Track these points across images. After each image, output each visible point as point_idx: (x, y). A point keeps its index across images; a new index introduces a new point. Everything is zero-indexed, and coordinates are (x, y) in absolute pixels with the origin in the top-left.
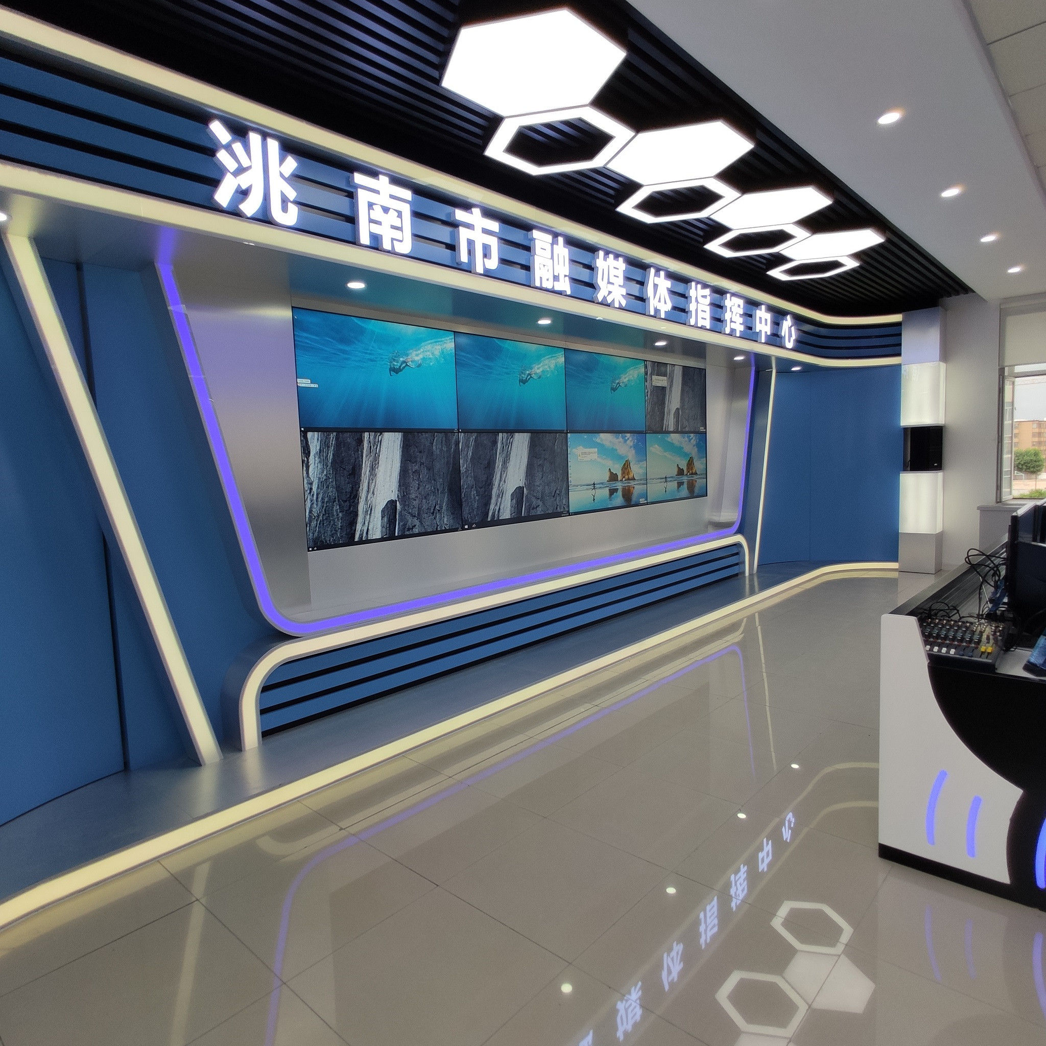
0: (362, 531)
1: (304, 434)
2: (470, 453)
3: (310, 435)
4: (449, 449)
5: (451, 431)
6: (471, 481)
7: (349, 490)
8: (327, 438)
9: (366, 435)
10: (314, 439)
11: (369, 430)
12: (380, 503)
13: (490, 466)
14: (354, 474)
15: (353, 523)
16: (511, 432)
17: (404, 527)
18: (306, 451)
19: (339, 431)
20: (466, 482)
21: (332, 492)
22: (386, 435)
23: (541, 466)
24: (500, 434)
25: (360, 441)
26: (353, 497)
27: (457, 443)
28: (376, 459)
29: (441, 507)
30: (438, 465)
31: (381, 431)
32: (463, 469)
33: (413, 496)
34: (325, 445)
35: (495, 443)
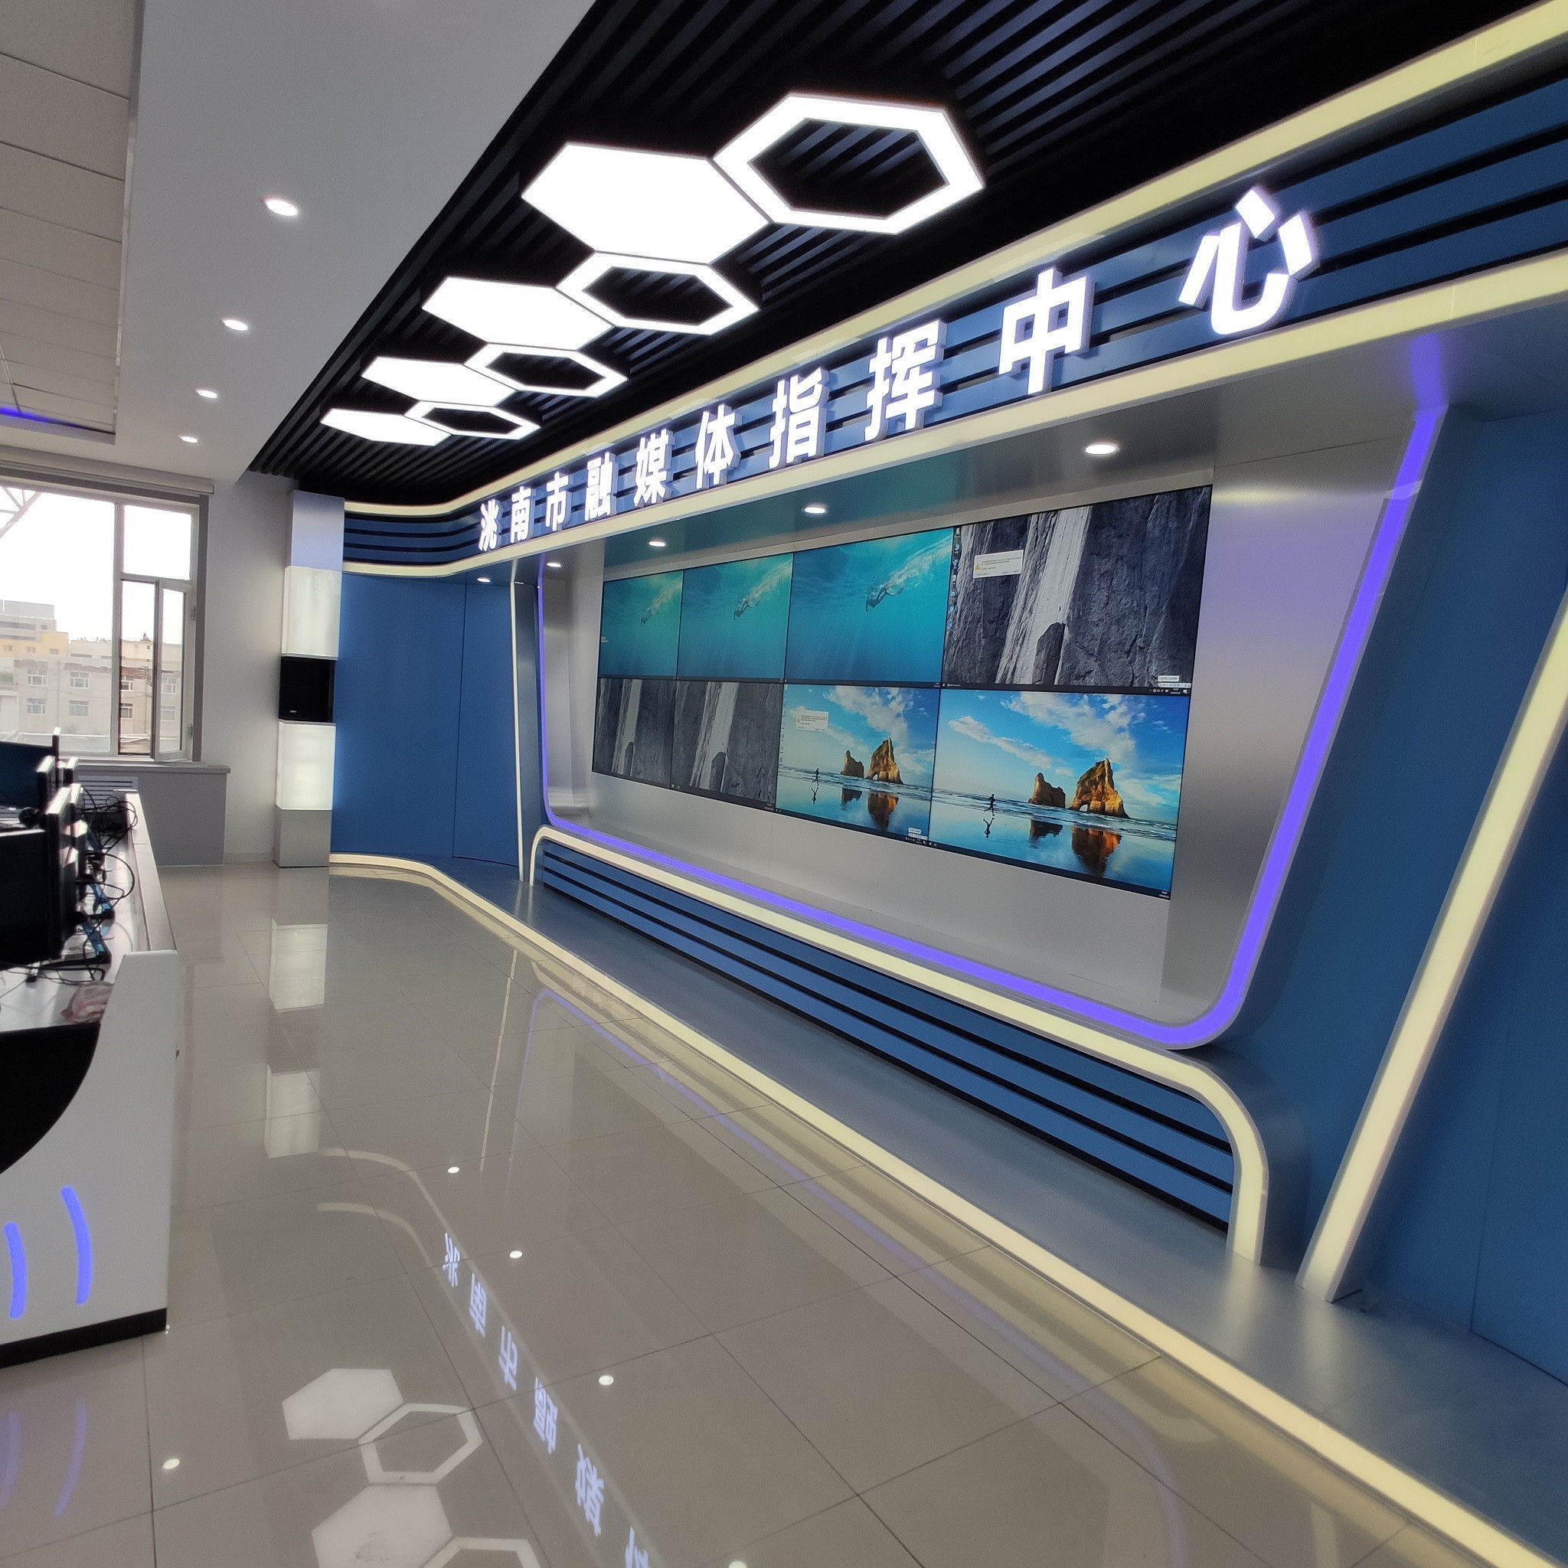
0: (615, 765)
1: (599, 680)
2: (683, 704)
3: (602, 679)
4: (667, 698)
5: (673, 679)
6: (680, 736)
7: (613, 728)
8: (608, 685)
9: (625, 682)
10: (602, 684)
11: (627, 678)
12: (626, 743)
13: (697, 723)
14: (616, 715)
15: (613, 757)
16: (720, 681)
17: (635, 770)
18: (599, 693)
19: (613, 679)
20: (677, 735)
21: (606, 727)
22: (634, 682)
23: (748, 729)
24: (710, 684)
25: (622, 687)
26: (614, 734)
27: (675, 692)
28: (628, 703)
29: (658, 757)
30: (660, 714)
31: (632, 679)
33: (642, 742)
34: (606, 689)
35: (705, 694)
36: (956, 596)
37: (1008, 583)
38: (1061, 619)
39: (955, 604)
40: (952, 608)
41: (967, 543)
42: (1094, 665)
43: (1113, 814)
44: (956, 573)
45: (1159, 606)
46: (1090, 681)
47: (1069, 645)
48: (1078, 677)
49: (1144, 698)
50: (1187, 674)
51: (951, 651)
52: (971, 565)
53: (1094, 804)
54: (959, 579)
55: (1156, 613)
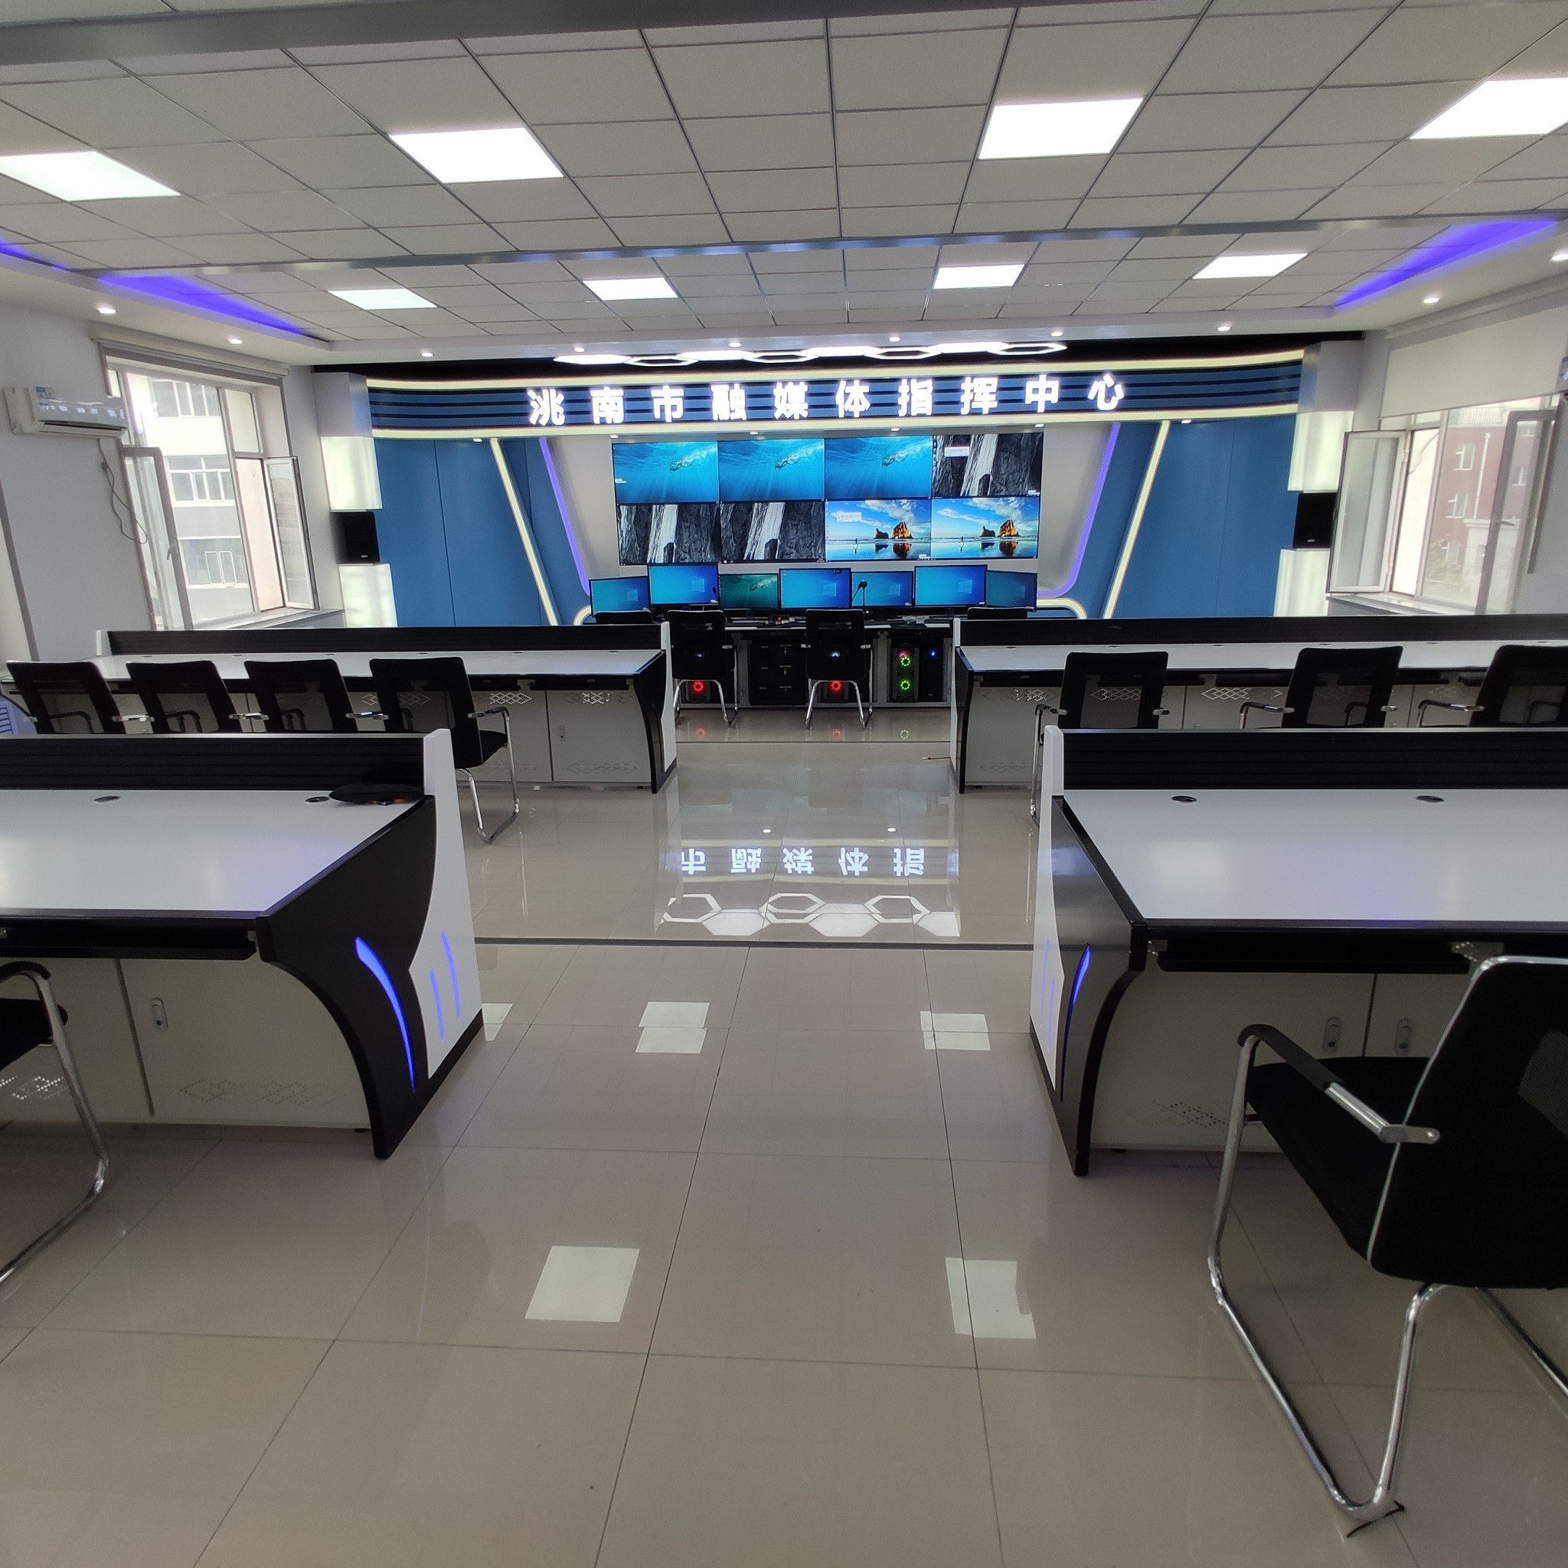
0: (651, 558)
1: (618, 508)
2: (729, 517)
3: (621, 507)
4: (712, 514)
5: (715, 503)
6: (729, 533)
7: (643, 535)
8: (631, 509)
9: (654, 506)
10: (624, 510)
11: (656, 504)
12: (663, 544)
13: (746, 526)
14: (647, 527)
15: (646, 553)
16: (767, 502)
17: (678, 559)
18: (619, 514)
19: (638, 505)
20: (726, 532)
21: (634, 536)
22: (667, 506)
23: (797, 525)
24: (756, 504)
25: (650, 510)
26: (646, 539)
27: (719, 510)
28: (660, 519)
29: (705, 548)
30: (703, 524)
31: (664, 504)
32: (723, 526)
33: (685, 541)
34: (630, 512)
35: (751, 509)
36: (937, 463)
37: (963, 460)
38: (988, 472)
39: (936, 466)
40: (934, 468)
41: (940, 443)
42: (1004, 488)
43: (1015, 536)
44: (935, 453)
45: (1027, 470)
46: (1003, 493)
47: (992, 482)
48: (997, 492)
49: (1024, 498)
50: (1039, 489)
51: (936, 485)
52: (943, 451)
53: (1007, 533)
54: (938, 456)
55: (1026, 471)
